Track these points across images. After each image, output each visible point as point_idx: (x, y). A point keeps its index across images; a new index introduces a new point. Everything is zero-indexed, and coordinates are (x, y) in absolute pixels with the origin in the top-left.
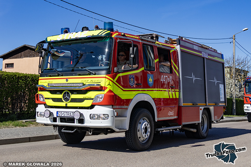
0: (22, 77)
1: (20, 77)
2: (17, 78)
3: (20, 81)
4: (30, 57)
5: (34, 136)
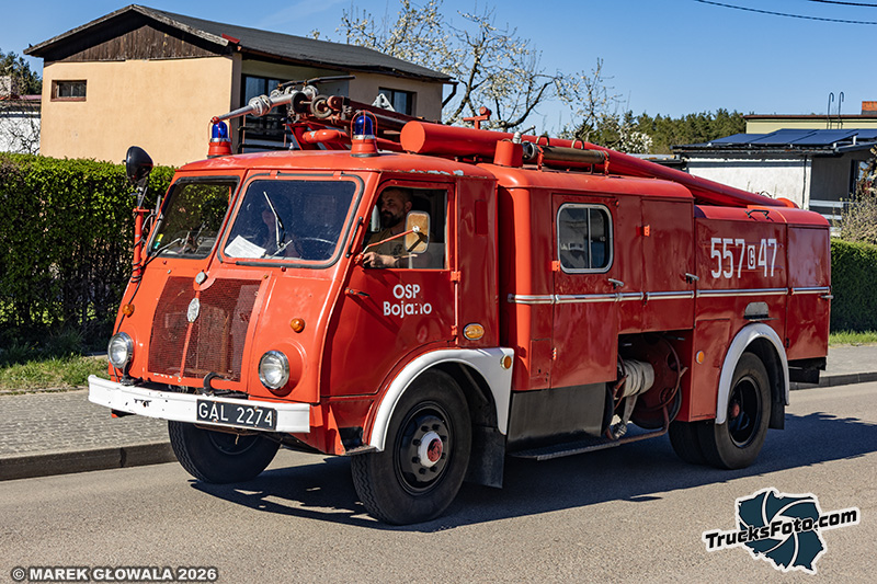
0: (105, 179)
1: (97, 181)
2: (85, 185)
3: (96, 198)
4: (151, 57)
5: (142, 443)
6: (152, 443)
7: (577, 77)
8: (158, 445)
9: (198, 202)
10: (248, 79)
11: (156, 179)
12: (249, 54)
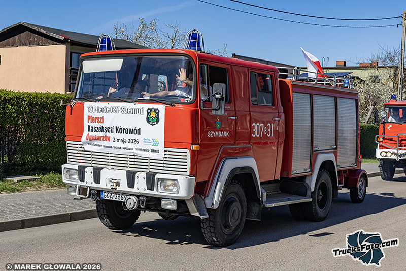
0: (11, 99)
2: (2, 101)
4: (30, 45)
5: (31, 217)
6: (36, 217)
7: (216, 52)
8: (38, 218)
9: (54, 108)
10: (73, 54)
11: (34, 98)
12: (73, 43)
